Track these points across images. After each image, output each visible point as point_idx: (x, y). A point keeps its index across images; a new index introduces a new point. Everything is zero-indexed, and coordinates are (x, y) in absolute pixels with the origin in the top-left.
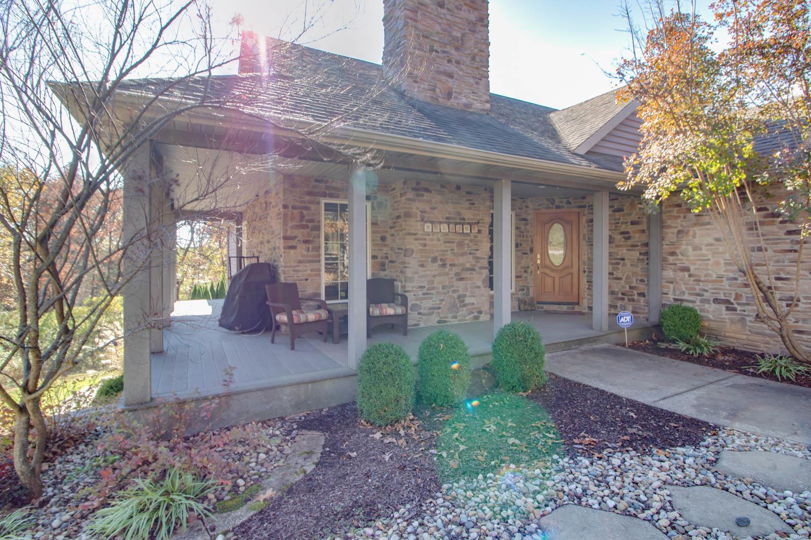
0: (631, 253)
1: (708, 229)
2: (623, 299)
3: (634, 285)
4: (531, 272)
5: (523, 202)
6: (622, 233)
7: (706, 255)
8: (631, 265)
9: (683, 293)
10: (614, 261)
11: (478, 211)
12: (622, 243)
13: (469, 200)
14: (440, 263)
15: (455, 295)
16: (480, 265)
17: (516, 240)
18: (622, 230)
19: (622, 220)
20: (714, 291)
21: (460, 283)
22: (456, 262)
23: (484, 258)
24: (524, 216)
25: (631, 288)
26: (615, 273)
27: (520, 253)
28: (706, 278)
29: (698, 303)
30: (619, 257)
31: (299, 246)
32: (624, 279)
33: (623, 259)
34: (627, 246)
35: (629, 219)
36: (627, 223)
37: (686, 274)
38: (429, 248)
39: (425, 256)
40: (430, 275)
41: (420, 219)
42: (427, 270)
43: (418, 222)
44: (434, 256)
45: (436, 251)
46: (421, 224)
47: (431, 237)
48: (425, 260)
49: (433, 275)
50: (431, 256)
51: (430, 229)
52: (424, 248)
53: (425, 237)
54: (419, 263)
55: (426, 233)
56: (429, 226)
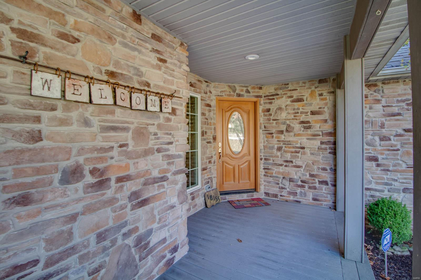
0: (312, 142)
1: (398, 120)
2: (303, 187)
3: (315, 173)
4: (214, 162)
5: (208, 86)
6: (302, 122)
7: (395, 146)
8: (312, 154)
9: (370, 182)
10: (294, 150)
11: (172, 75)
12: (301, 132)
13: (158, 52)
14: (90, 179)
15: (130, 241)
16: (173, 168)
17: (202, 128)
18: (302, 120)
19: (301, 110)
20: (404, 181)
21: (140, 211)
22: (132, 171)
23: (179, 156)
24: (208, 102)
25: (311, 175)
26: (294, 161)
27: (205, 142)
28: (395, 168)
29: (386, 192)
30: (299, 145)
32: (304, 166)
33: (303, 148)
34: (308, 135)
35: (309, 109)
36: (307, 113)
37: (374, 163)
38: (54, 144)
39: (38, 168)
40: (58, 218)
41: (13, 54)
42: (44, 208)
43: (4, 63)
44: (71, 166)
45: (79, 152)
46: (17, 72)
47: (59, 113)
48: (38, 182)
49: (70, 216)
50: (59, 166)
51: (57, 90)
52: (31, 146)
53: (38, 112)
54: (10, 195)
55: (41, 102)
56: (51, 80)
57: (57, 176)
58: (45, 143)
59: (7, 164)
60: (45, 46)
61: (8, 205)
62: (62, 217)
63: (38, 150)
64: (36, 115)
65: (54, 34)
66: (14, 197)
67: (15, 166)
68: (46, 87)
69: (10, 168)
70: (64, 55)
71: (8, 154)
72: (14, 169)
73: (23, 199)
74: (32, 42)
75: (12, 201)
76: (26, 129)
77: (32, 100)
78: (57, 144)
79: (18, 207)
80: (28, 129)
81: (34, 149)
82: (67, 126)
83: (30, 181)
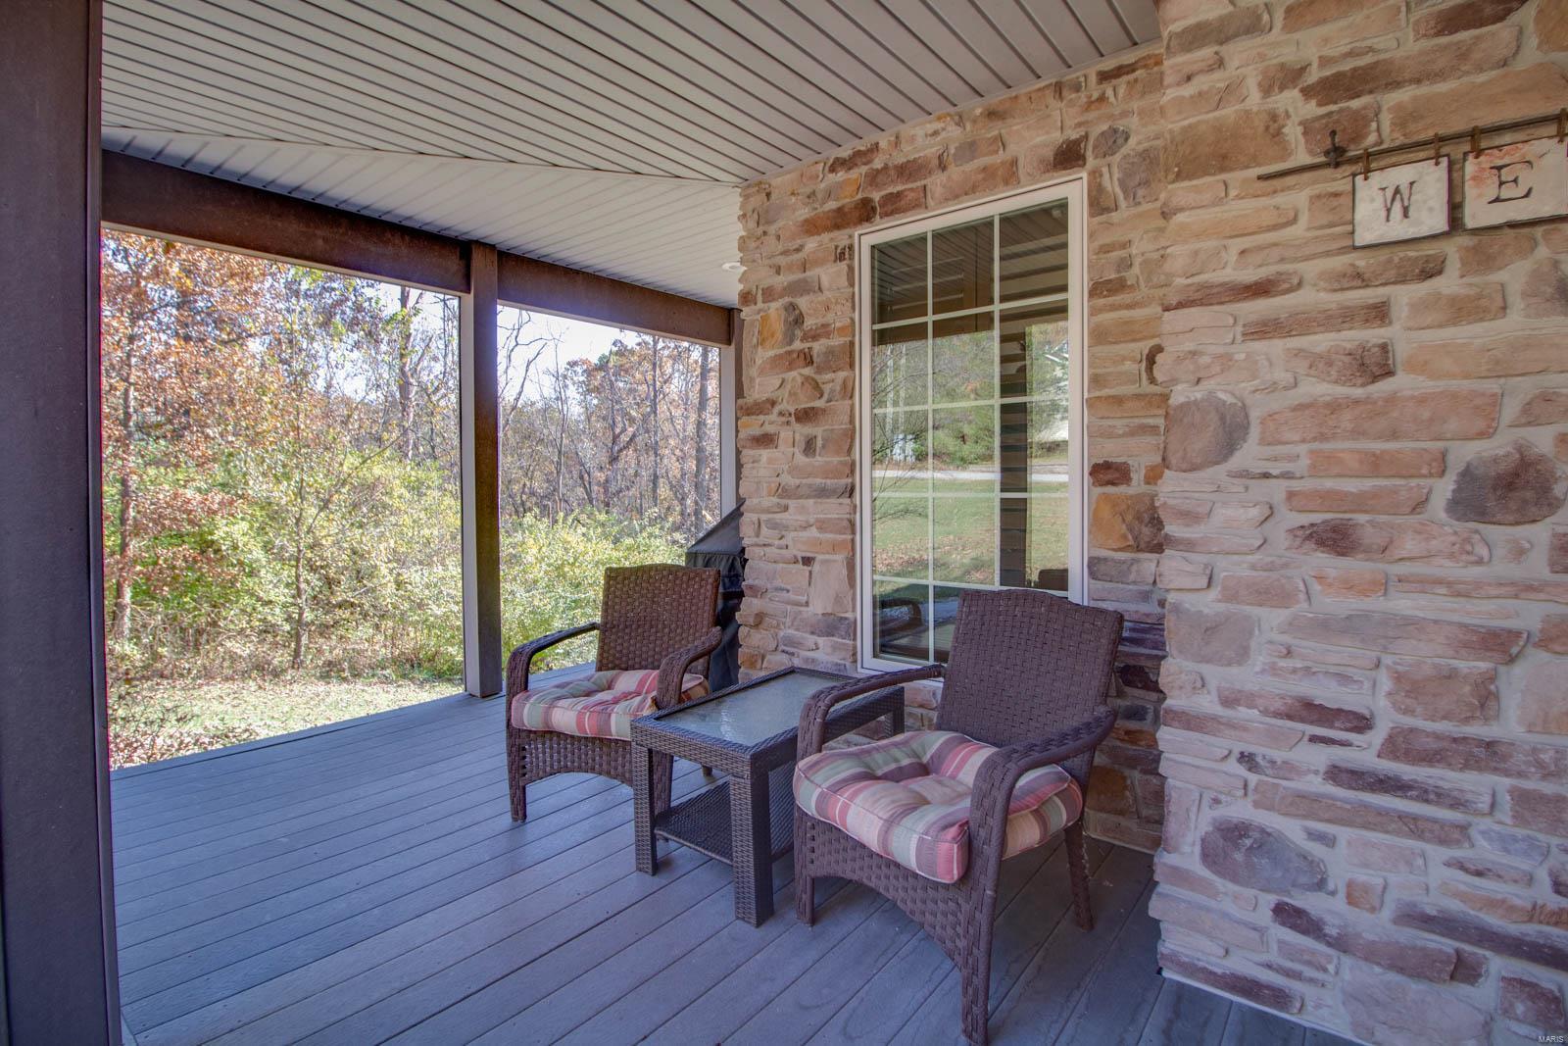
31: (785, 434)
38: (1431, 383)
39: (1374, 455)
40: (1436, 622)
41: (1311, 152)
42: (1396, 579)
43: (1289, 188)
44: (1495, 460)
45: (1527, 408)
46: (1319, 197)
47: (1449, 283)
48: (1375, 495)
49: (1483, 630)
50: (1451, 458)
51: (1431, 209)
52: (1358, 392)
53: (1381, 291)
54: (1306, 519)
55: (1390, 261)
56: (1412, 184)
57: (1444, 489)
58: (1402, 382)
59: (1297, 437)
60: (1396, 85)
61: (1298, 541)
62: (1450, 623)
63: (1380, 403)
64: (1371, 301)
65: (1422, 32)
66: (1312, 525)
67: (1316, 445)
68: (1397, 208)
69: (1303, 449)
70: (1465, 79)
71: (1299, 413)
72: (1312, 452)
73: (1334, 536)
74: (1358, 96)
75: (1308, 532)
76: (1344, 344)
77: (1361, 261)
78: (1441, 385)
79: (1323, 552)
80: (1348, 346)
81: (1368, 400)
82: (1482, 320)
83: (1354, 490)
